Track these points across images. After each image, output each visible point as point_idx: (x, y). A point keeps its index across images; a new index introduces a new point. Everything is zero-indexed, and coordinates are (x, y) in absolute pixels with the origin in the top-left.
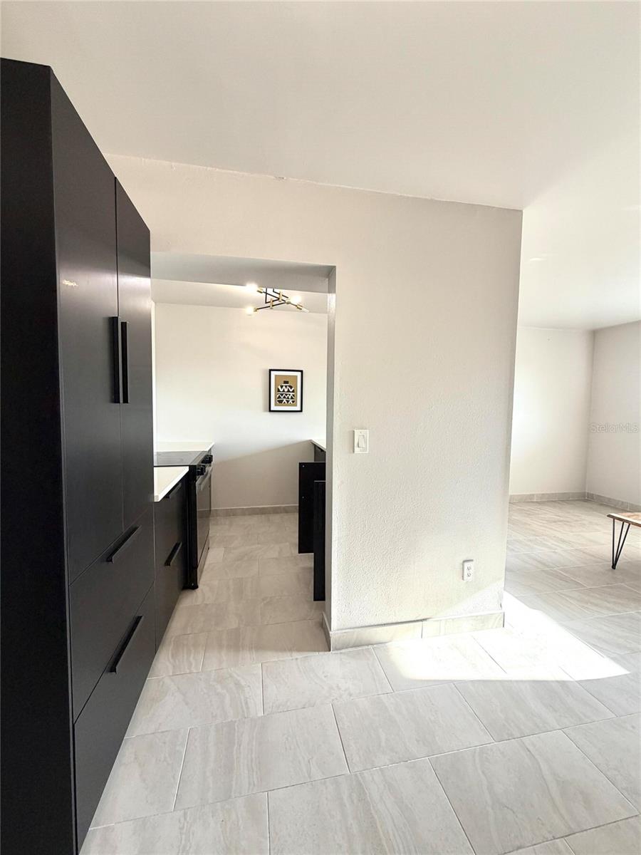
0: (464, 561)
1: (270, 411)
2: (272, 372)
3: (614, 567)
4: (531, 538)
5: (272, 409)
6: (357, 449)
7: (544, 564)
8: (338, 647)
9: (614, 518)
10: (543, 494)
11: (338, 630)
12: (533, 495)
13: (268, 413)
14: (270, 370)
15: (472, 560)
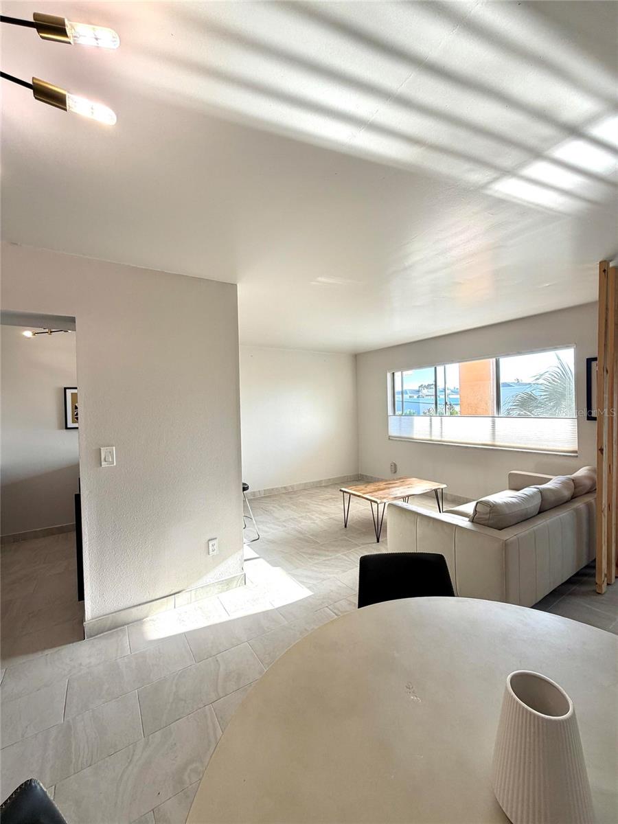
0: (209, 540)
1: (67, 428)
2: (67, 390)
3: (346, 526)
4: (304, 515)
5: (69, 426)
6: (103, 463)
7: (300, 532)
8: (93, 634)
9: (344, 492)
10: (329, 479)
11: (93, 619)
12: (321, 481)
13: (65, 430)
14: (65, 389)
15: (216, 538)
